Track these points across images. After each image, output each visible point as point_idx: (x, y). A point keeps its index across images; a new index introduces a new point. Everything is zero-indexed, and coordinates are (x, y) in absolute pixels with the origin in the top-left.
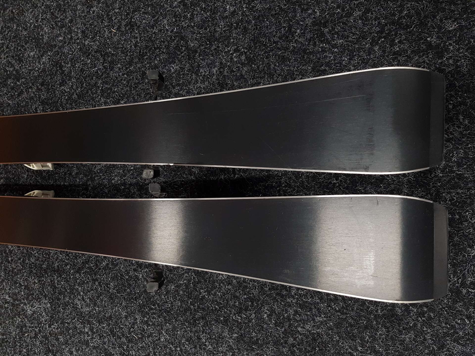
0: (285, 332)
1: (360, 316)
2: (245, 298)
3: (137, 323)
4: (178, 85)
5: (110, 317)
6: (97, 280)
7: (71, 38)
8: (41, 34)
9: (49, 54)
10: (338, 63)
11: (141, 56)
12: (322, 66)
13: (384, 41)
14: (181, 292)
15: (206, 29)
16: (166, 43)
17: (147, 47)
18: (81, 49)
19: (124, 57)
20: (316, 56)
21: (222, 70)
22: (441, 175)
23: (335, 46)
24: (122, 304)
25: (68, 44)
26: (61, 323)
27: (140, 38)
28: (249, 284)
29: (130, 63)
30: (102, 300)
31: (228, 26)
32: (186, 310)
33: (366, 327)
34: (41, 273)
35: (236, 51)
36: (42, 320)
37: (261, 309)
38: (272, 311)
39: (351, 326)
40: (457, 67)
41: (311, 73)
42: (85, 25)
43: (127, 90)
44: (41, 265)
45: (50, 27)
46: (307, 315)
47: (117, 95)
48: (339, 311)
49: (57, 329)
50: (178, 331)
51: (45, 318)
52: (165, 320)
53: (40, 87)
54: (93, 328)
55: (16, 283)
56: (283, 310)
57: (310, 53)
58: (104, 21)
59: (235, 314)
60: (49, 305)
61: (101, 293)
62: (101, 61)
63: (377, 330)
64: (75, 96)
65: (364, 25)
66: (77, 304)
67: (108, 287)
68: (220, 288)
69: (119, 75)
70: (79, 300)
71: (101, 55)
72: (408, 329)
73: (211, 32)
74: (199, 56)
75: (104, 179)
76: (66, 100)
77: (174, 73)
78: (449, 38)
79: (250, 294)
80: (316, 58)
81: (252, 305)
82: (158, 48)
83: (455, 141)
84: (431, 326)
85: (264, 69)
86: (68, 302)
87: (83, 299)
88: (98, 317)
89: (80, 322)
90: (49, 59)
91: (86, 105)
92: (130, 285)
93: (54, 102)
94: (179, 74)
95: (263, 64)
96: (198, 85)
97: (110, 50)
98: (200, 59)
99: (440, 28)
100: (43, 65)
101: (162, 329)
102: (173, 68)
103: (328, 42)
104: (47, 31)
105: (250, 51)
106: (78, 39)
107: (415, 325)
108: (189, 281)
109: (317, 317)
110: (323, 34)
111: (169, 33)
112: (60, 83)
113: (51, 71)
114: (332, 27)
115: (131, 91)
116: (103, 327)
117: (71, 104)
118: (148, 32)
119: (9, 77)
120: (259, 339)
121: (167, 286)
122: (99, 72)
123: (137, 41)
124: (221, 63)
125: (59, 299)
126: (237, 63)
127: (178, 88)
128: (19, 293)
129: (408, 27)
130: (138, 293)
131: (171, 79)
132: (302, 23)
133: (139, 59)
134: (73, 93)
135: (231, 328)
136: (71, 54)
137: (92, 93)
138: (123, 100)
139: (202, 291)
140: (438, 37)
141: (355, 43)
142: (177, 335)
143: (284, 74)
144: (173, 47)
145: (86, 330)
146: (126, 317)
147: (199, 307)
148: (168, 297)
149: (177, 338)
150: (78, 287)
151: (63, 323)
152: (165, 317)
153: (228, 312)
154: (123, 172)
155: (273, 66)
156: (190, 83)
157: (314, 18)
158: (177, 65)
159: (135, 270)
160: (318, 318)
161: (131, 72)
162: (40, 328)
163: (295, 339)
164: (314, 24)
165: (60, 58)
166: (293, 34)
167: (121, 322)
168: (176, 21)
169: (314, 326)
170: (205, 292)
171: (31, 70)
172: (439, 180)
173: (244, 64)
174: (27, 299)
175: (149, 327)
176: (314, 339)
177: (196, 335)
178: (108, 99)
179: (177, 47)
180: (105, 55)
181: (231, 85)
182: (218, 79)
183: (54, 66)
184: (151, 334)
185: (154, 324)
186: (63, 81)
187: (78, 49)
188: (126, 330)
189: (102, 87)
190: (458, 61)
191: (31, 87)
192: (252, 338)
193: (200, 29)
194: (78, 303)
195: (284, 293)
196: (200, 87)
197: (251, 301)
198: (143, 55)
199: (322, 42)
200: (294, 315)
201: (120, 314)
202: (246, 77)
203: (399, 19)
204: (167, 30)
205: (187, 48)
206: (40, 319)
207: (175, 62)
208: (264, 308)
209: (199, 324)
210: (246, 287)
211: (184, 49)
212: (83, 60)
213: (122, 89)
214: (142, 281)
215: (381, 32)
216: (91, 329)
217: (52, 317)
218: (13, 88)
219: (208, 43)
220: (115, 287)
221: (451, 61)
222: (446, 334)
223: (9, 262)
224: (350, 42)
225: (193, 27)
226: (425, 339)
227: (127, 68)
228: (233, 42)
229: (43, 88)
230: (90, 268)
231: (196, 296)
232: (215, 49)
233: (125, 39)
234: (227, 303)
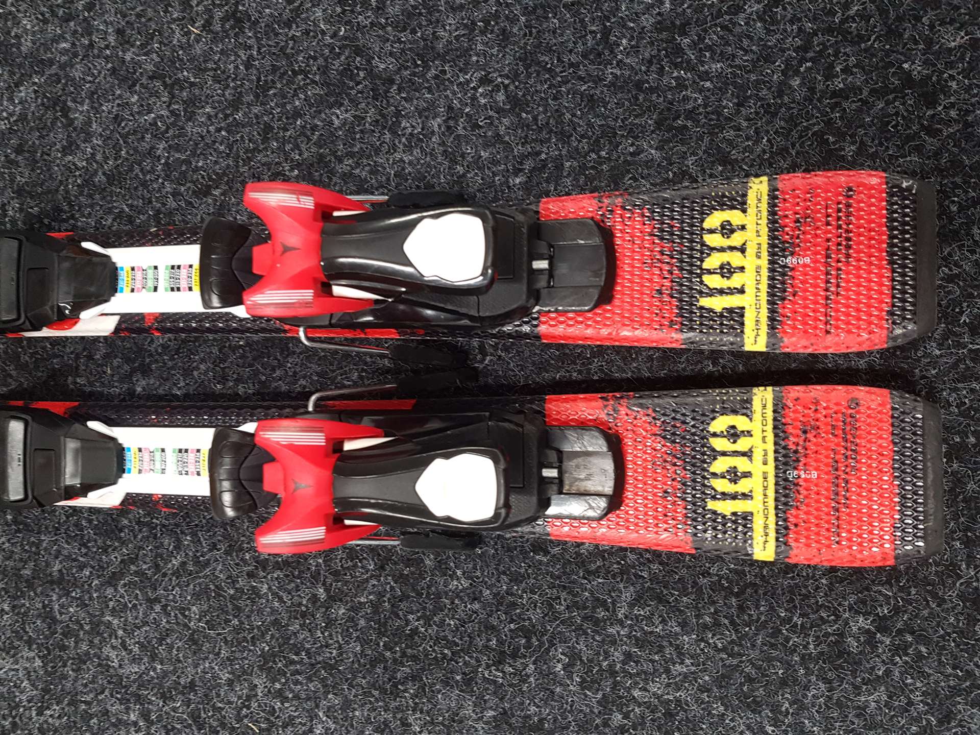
0: (602, 703)
1: (770, 660)
2: (511, 630)
3: (256, 695)
4: (351, 155)
5: (192, 686)
6: (157, 600)
7: (91, 45)
8: (13, 34)
9: (37, 80)
10: (713, 113)
11: (261, 91)
12: (678, 117)
13: (811, 68)
14: (362, 622)
15: (414, 32)
16: (321, 61)
17: (275, 69)
18: (114, 71)
19: (219, 91)
20: (665, 97)
21: (451, 123)
22: (938, 352)
23: (706, 76)
24: (218, 654)
25: (82, 59)
26: (68, 704)
27: (259, 49)
28: (521, 597)
29: (236, 104)
30: (170, 647)
31: (466, 26)
32: (374, 663)
33: (784, 683)
34: (17, 588)
35: (484, 81)
36: (20, 700)
37: (548, 651)
38: (574, 656)
39: (750, 680)
40: (967, 125)
41: (653, 132)
42: (124, 16)
43: (228, 166)
44: (19, 570)
45: (37, 18)
46: (652, 661)
47: (203, 177)
48: (724, 649)
49: (59, 717)
50: (355, 709)
51: (27, 692)
52: (325, 686)
53: (13, 156)
54: (149, 711)
56: (598, 654)
57: (652, 90)
58: (170, 9)
59: (488, 667)
60: (38, 663)
61: (167, 630)
62: (164, 99)
63: (807, 688)
64: (100, 178)
65: (768, 32)
66: (108, 658)
67: (185, 616)
68: (454, 610)
69: (208, 132)
70: (113, 648)
71: (165, 85)
72: (874, 683)
73: (424, 40)
74: (400, 90)
75: (172, 368)
76: (78, 186)
77: (340, 128)
78: (950, 65)
79: (524, 620)
80: (664, 101)
81: (528, 646)
82: (301, 71)
83: (965, 280)
84: (923, 674)
85: (547, 123)
86: (87, 653)
87: (124, 645)
88: (161, 686)
89: (117, 698)
90: (35, 92)
91: (127, 198)
92: (238, 609)
93: (49, 192)
94: (351, 131)
95: (545, 111)
96: (398, 156)
97: (185, 73)
98: (402, 98)
99: (929, 43)
100: (19, 107)
101: (317, 706)
102: (338, 117)
103: (691, 68)
104: (29, 27)
105: (517, 83)
106: (107, 47)
107: (888, 673)
108: (381, 595)
109: (674, 664)
110: (679, 50)
111: (328, 40)
112: (64, 148)
113: (41, 120)
114: (699, 36)
115: (237, 167)
116: (174, 710)
117: (90, 196)
118: (277, 35)
120: (545, 719)
121: (327, 608)
122: (159, 124)
123: (251, 56)
124: (450, 108)
125: (63, 648)
126: (487, 109)
127: (350, 161)
129: (861, 38)
130: (258, 627)
131: (333, 142)
132: (632, 25)
133: (257, 96)
134: (96, 171)
135: (481, 697)
137: (142, 170)
138: (217, 187)
139: (410, 617)
140: (925, 63)
141: (749, 71)
142: (352, 718)
143: (594, 133)
144: (337, 70)
145: (133, 717)
146: (230, 683)
147: (404, 654)
148: (330, 635)
149: (352, 726)
150: (110, 619)
151: (73, 703)
152: (323, 680)
153: (473, 662)
154: (220, 351)
155: (568, 116)
156: (377, 151)
157: (659, 14)
158: (347, 111)
159: (251, 575)
160: (678, 667)
161: (237, 124)
162: (14, 718)
163: (626, 716)
164: (659, 27)
165: (64, 90)
166: (612, 48)
167: (218, 695)
168: (344, 11)
169: (668, 685)
170: (417, 620)
172: (934, 363)
173: (503, 110)
175: (286, 705)
176: (669, 715)
177: (399, 716)
178: (182, 185)
179: (347, 72)
180: (173, 86)
181: (472, 157)
182: (443, 144)
183: (47, 108)
184: (291, 718)
185: (297, 697)
186: (71, 144)
187: (108, 70)
188: (229, 713)
189: (168, 158)
190: (967, 112)
192: (529, 717)
193: (400, 32)
194: (113, 654)
195: (601, 614)
196: (402, 160)
197: (526, 637)
198: (266, 88)
199: (676, 66)
200: (624, 663)
201: (215, 677)
202: (507, 138)
203: (843, 22)
204: (323, 33)
205: (371, 73)
206: (15, 697)
207: (342, 105)
208: (556, 650)
209: (405, 691)
210: (514, 605)
211: (362, 74)
212: (120, 96)
213: (216, 162)
214: (268, 601)
215: (805, 48)
216: (145, 715)
217: (46, 691)
219: (419, 62)
220: (203, 614)
221: (953, 113)
222: (956, 691)
224: (739, 67)
225: (383, 28)
226: (910, 703)
227: (226, 117)
228: (478, 61)
229: (20, 158)
230: (140, 573)
231: (397, 630)
232: (436, 77)
233: (222, 52)
234: (471, 643)
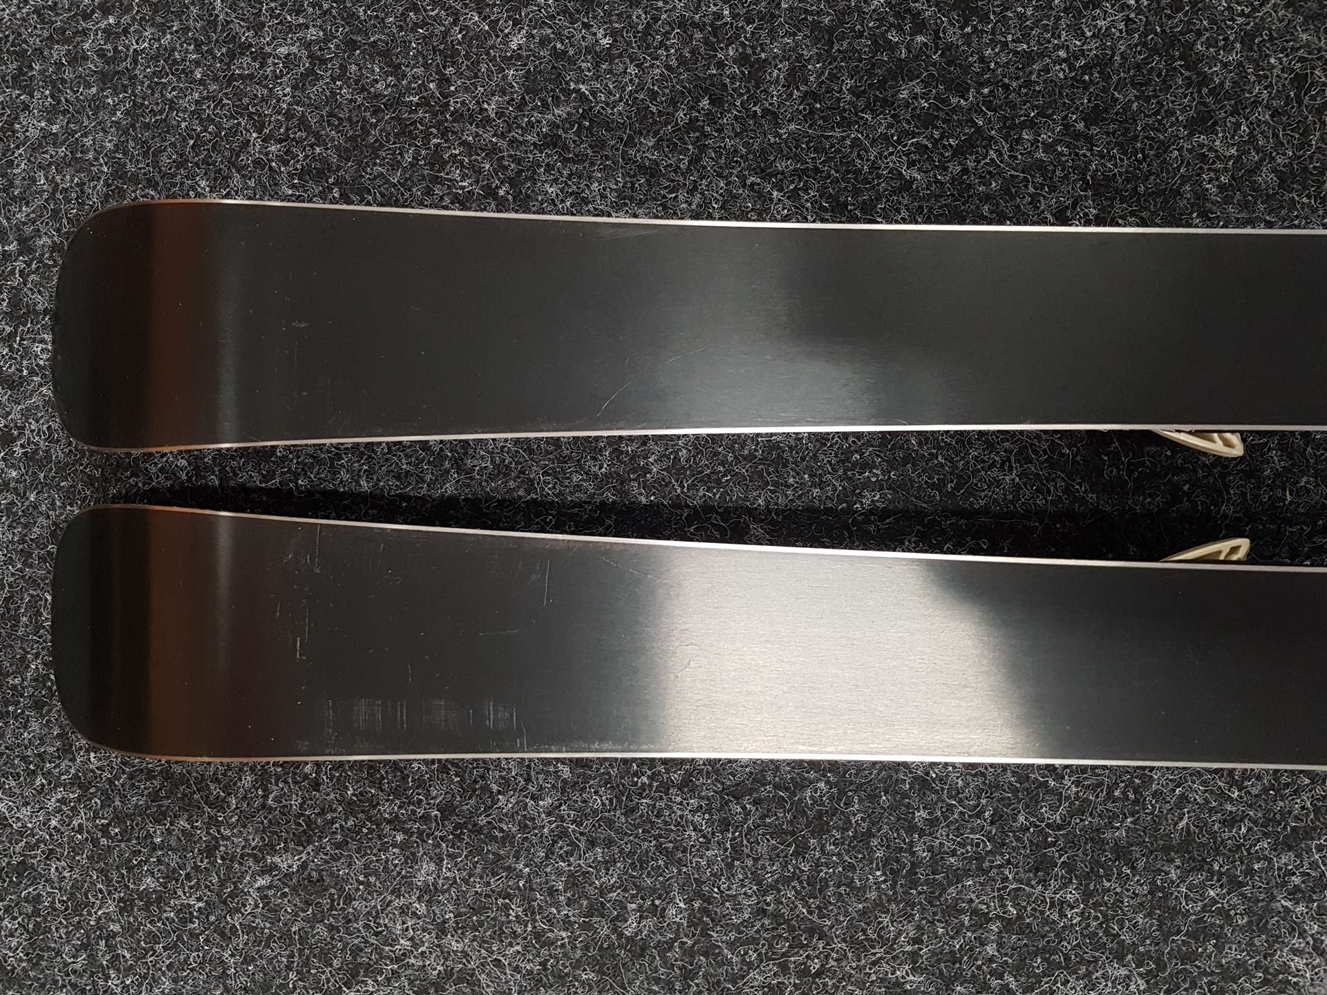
55: (953, 910)
119: (903, 71)
128: (971, 949)
136: (1242, 14)
171: (1029, 57)
174: (1017, 971)
191: (1031, 124)
218: (927, 120)
223: (912, 829)
